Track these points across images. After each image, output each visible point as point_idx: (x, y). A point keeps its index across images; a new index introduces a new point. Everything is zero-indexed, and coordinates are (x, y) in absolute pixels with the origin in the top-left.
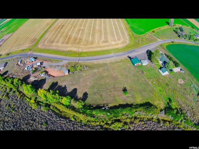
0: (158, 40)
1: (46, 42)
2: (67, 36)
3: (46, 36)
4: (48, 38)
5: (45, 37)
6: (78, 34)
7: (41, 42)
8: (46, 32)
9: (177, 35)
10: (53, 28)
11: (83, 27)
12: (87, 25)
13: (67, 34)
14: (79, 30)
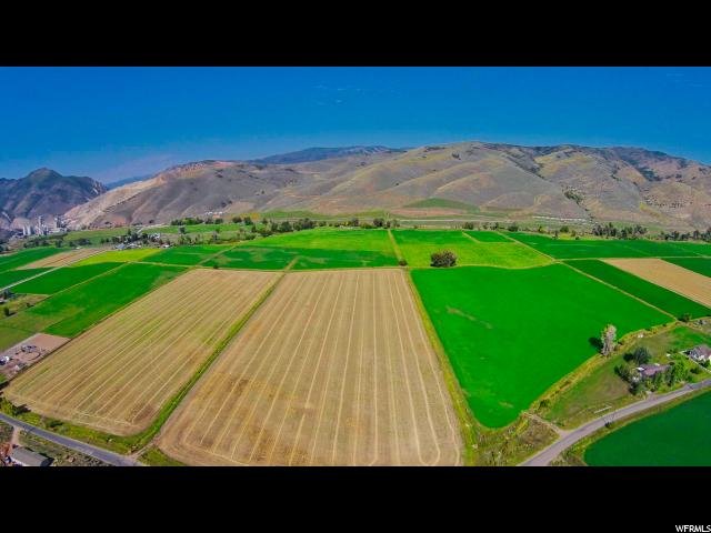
0: (558, 435)
1: (186, 435)
2: (256, 432)
3: (187, 413)
4: (194, 424)
5: (184, 416)
6: (294, 429)
7: (168, 431)
8: (184, 391)
9: (626, 386)
10: (209, 383)
11: (311, 401)
12: (325, 393)
13: (257, 421)
14: (299, 413)
